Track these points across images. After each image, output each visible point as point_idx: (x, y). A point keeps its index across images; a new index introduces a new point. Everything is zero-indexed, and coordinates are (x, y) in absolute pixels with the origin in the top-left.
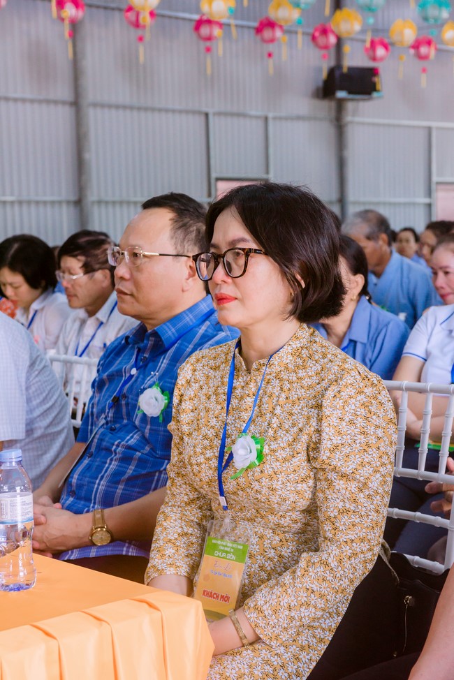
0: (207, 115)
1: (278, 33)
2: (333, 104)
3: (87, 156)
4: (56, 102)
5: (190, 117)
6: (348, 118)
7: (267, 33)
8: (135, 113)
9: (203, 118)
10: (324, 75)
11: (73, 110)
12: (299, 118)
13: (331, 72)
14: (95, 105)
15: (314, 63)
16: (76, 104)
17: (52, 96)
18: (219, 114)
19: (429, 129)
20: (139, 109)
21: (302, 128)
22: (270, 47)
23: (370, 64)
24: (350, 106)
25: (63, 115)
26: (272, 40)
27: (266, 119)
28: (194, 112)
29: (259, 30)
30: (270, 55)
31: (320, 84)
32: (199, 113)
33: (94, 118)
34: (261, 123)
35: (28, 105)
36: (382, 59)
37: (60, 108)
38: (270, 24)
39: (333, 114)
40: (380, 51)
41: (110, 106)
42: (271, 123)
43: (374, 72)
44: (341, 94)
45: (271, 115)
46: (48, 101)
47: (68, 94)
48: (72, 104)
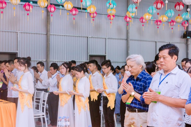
0: (156, 42)
1: (174, 23)
5: (152, 42)
6: (189, 43)
7: (172, 24)
8: (140, 41)
9: (155, 43)
11: (126, 41)
13: (186, 32)
14: (131, 40)
16: (127, 40)
17: (122, 38)
18: (159, 42)
20: (141, 41)
21: (178, 45)
24: (189, 39)
25: (124, 42)
26: (173, 25)
28: (153, 41)
30: (172, 29)
31: (183, 35)
32: (154, 41)
33: (131, 43)
35: (116, 40)
37: (123, 40)
38: (173, 21)
39: (185, 42)
44: (188, 37)
46: (121, 39)
47: (125, 37)
48: (126, 40)
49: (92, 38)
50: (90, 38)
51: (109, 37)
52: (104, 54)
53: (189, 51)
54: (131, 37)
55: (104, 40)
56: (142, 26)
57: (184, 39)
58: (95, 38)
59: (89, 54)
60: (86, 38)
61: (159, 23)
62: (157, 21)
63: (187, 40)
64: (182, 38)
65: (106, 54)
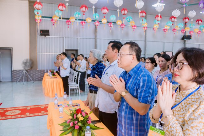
1: (176, 31)
2: (184, 41)
3: (146, 48)
4: (142, 41)
6: (186, 43)
7: (174, 31)
10: (183, 36)
12: (178, 43)
13: (184, 36)
14: (148, 41)
15: (181, 35)
16: (145, 41)
18: (166, 42)
19: (199, 44)
20: (154, 42)
22: (174, 33)
23: (190, 35)
24: (186, 41)
25: (144, 42)
26: (175, 32)
27: (173, 43)
28: (162, 42)
29: (173, 30)
31: (182, 38)
33: (147, 43)
34: (172, 43)
36: (192, 34)
37: (143, 42)
38: (175, 29)
41: (150, 41)
42: (174, 43)
43: (191, 36)
44: (185, 39)
46: (141, 41)
47: (144, 39)
49: (123, 41)
51: (134, 40)
54: (147, 39)
57: (182, 41)
61: (165, 30)
62: (164, 29)
63: (185, 41)
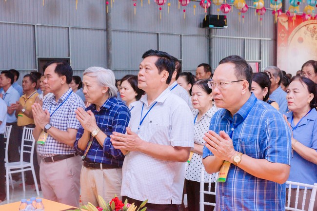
0: (158, 34)
2: (207, 29)
3: (112, 52)
4: (98, 29)
5: (151, 35)
6: (213, 35)
8: (130, 34)
9: (156, 35)
10: (205, 18)
11: (105, 33)
12: (193, 35)
13: (207, 16)
14: (114, 31)
16: (107, 30)
17: (97, 27)
18: (162, 34)
20: (131, 32)
21: (194, 39)
22: (184, 8)
23: (223, 14)
24: (213, 30)
25: (103, 33)
26: (186, 5)
27: (181, 35)
28: (152, 33)
30: (184, 11)
31: (202, 22)
32: (155, 33)
33: (114, 36)
34: (179, 37)
35: (88, 31)
36: (228, 12)
37: (100, 31)
39: (207, 34)
40: (227, 9)
41: (122, 31)
42: (183, 37)
43: (224, 17)
44: (211, 26)
45: (182, 34)
46: (95, 29)
47: (103, 26)
48: (105, 30)
49: (43, 28)
50: (39, 28)
51: (75, 25)
52: (66, 57)
53: (213, 50)
54: (113, 25)
55: (65, 31)
56: (132, 5)
57: (204, 29)
58: (49, 27)
59: (37, 57)
60: (32, 27)
63: (210, 31)
64: (201, 27)
65: (69, 55)
